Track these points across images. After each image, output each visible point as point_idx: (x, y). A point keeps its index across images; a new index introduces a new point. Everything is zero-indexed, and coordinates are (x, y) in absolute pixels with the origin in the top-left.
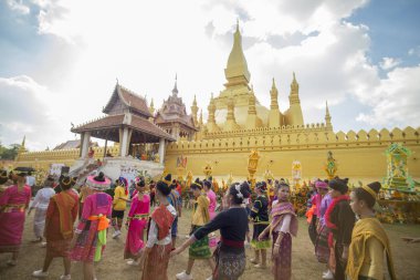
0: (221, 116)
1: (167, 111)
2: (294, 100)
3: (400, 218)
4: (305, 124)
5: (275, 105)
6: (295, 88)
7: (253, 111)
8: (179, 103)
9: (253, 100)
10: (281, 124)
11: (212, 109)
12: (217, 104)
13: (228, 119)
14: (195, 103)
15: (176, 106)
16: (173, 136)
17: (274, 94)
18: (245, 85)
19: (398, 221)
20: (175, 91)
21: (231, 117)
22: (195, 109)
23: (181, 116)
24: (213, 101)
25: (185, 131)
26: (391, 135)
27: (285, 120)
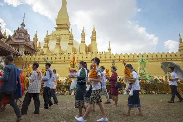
0: (52, 45)
1: (16, 37)
2: (93, 39)
3: (143, 92)
4: (99, 52)
5: (83, 41)
6: (94, 33)
7: (71, 43)
8: (26, 33)
9: (71, 38)
10: (86, 51)
11: (47, 41)
12: (50, 38)
13: (56, 46)
14: (36, 36)
15: (23, 35)
16: (20, 52)
17: (83, 35)
18: (67, 29)
19: (143, 94)
20: (23, 25)
21: (58, 46)
22: (36, 39)
23: (26, 41)
24: (48, 36)
25: (29, 51)
26: (138, 56)
27: (88, 49)
